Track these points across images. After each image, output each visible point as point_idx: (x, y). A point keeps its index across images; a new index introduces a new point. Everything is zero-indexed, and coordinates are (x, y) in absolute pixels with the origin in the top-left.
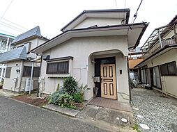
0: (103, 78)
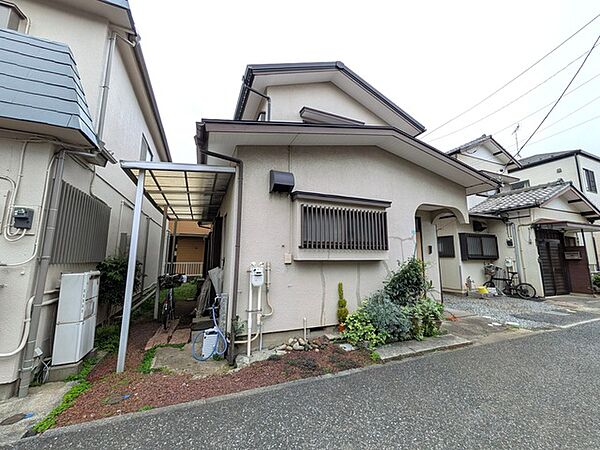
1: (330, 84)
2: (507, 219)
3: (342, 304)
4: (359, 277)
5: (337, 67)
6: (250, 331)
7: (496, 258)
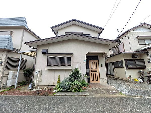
0: (91, 69)
1: (74, 25)
2: (147, 53)
3: (59, 80)
4: (65, 74)
5: (73, 20)
6: (35, 84)
7: (144, 68)
